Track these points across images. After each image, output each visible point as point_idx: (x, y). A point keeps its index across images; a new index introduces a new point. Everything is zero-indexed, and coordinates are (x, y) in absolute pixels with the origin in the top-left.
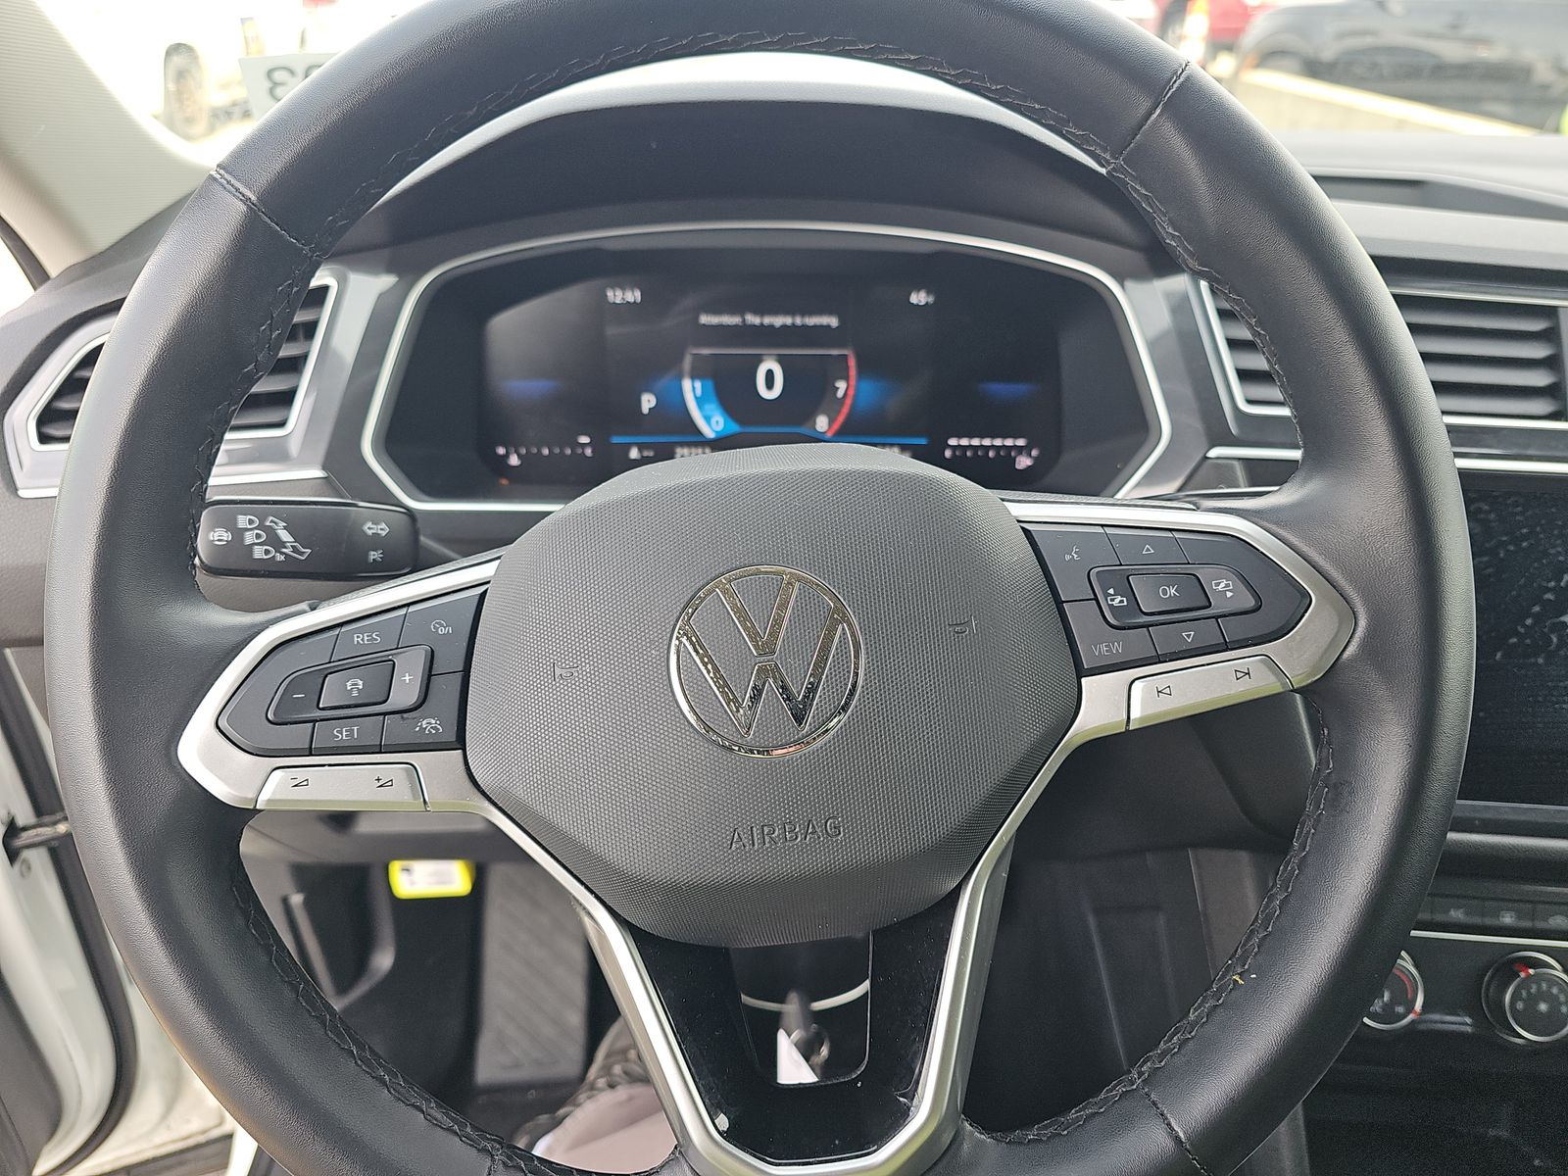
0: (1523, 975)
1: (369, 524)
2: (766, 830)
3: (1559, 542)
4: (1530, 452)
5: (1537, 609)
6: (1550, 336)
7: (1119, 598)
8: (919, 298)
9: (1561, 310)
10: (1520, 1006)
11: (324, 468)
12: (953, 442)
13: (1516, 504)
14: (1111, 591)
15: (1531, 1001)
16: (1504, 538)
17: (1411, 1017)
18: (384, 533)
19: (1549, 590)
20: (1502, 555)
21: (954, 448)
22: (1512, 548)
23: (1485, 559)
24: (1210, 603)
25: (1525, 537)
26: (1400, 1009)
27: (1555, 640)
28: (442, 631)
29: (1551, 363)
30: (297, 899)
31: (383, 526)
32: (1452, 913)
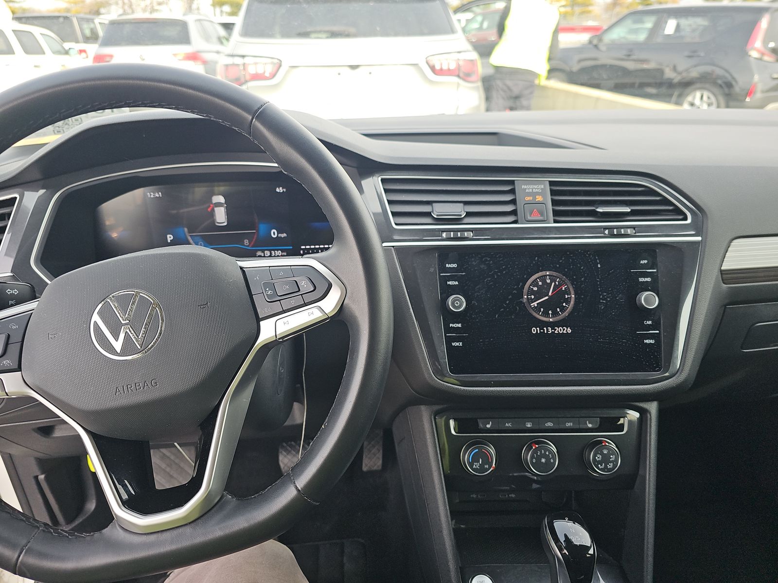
0: (534, 448)
1: (9, 290)
2: (129, 386)
3: (517, 270)
4: (503, 237)
5: (510, 297)
6: (512, 191)
7: (270, 291)
8: (280, 190)
9: (515, 182)
10: (534, 461)
11: (12, 272)
12: (303, 247)
13: (500, 257)
14: (268, 289)
15: (539, 459)
16: (496, 270)
17: (492, 469)
18: (16, 293)
19: (515, 289)
20: (496, 277)
21: (303, 249)
22: (499, 274)
23: (489, 279)
24: (299, 290)
25: (504, 269)
26: (487, 466)
27: (518, 309)
28: (14, 327)
29: (513, 202)
30: (42, 477)
31: (16, 290)
32: (507, 425)
